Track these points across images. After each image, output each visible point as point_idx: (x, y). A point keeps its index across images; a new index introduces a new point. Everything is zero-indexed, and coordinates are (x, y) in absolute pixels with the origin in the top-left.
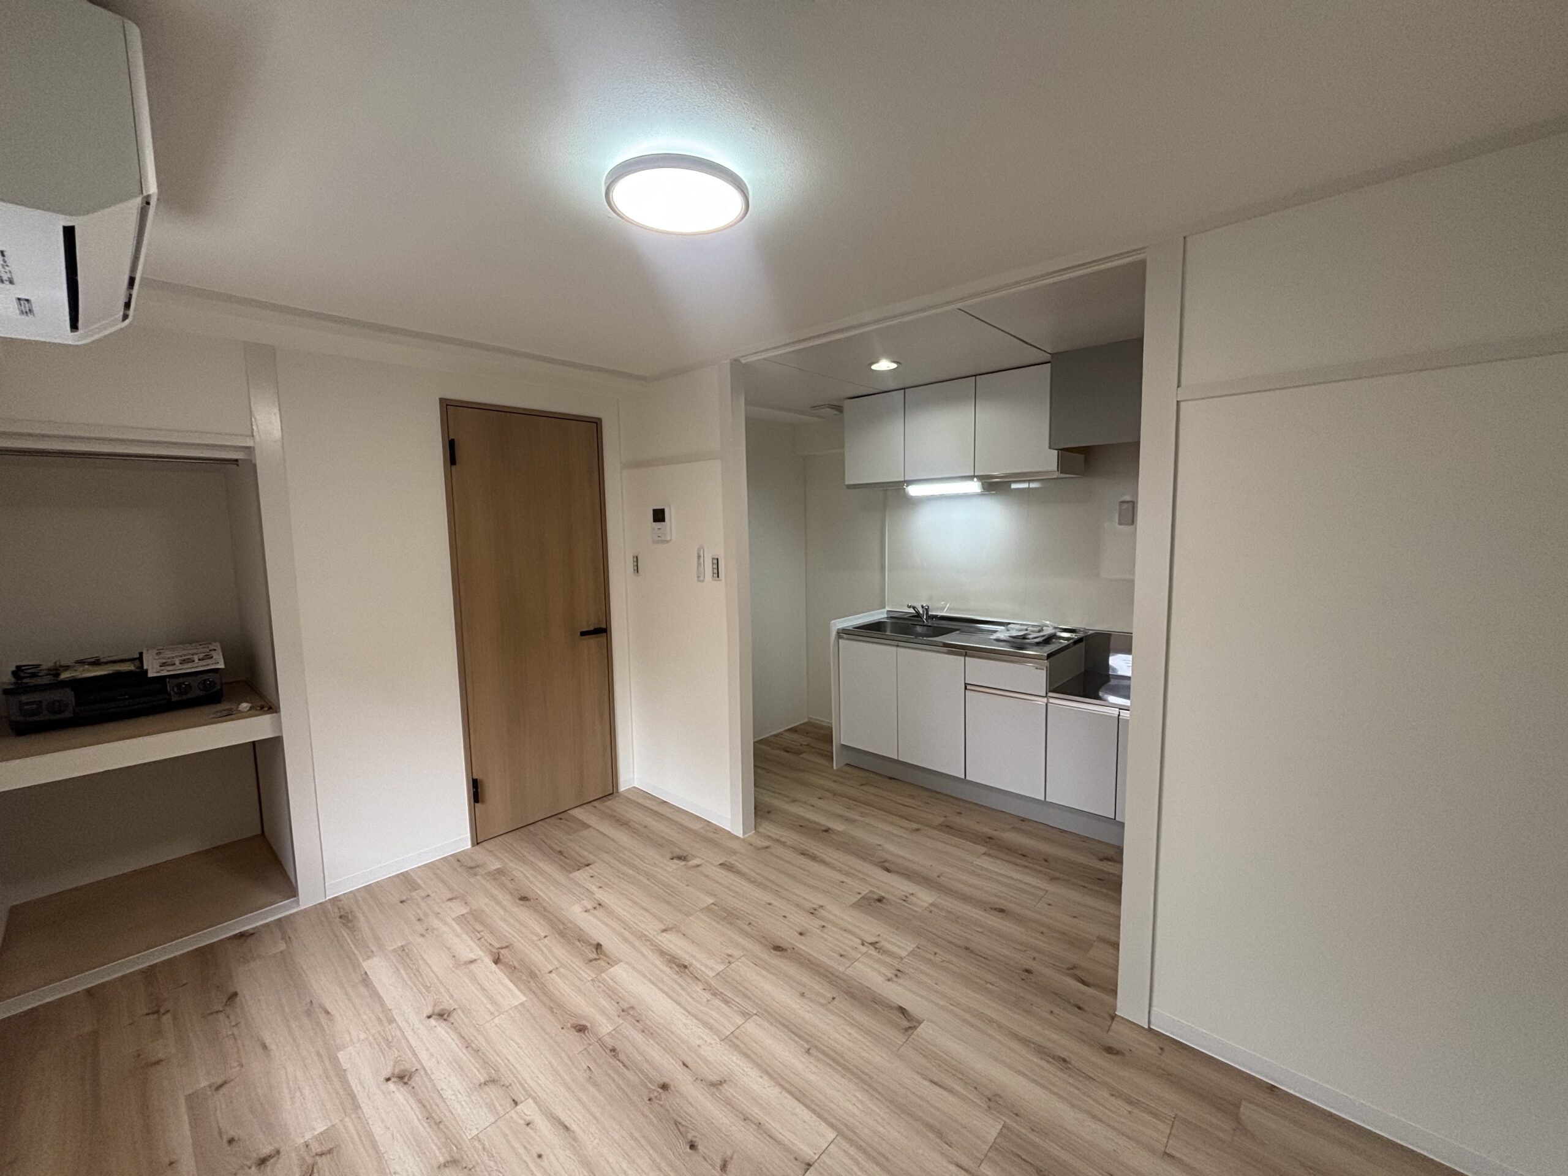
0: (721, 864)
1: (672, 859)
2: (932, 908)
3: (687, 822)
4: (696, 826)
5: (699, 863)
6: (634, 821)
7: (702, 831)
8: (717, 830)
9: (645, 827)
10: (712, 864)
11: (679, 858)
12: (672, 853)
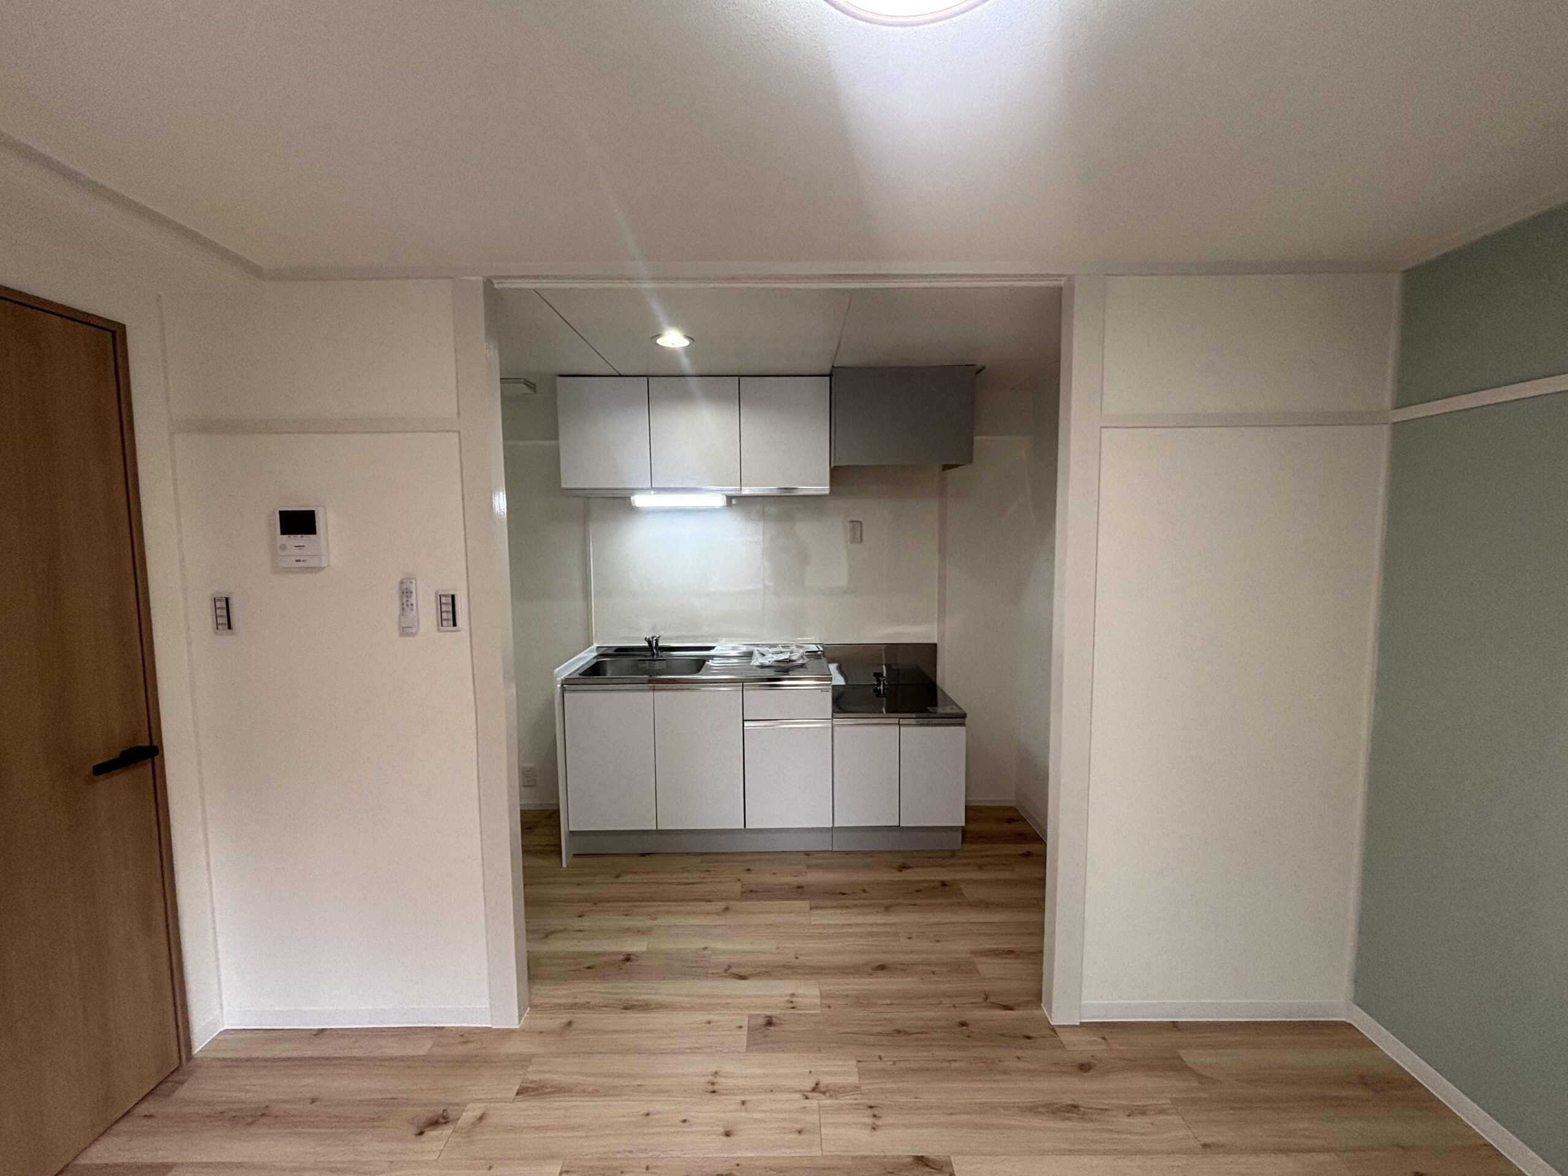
0: (517, 1094)
1: (421, 1133)
2: (828, 1002)
3: (394, 1049)
4: (424, 1048)
5: (478, 1113)
6: (277, 1101)
7: (438, 1051)
8: (465, 1035)
9: (313, 1101)
10: (501, 1100)
11: (435, 1123)
12: (411, 1123)
